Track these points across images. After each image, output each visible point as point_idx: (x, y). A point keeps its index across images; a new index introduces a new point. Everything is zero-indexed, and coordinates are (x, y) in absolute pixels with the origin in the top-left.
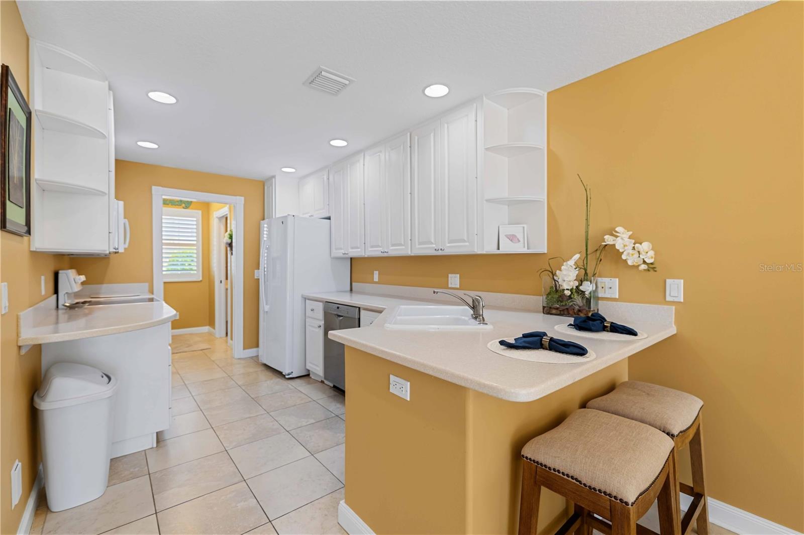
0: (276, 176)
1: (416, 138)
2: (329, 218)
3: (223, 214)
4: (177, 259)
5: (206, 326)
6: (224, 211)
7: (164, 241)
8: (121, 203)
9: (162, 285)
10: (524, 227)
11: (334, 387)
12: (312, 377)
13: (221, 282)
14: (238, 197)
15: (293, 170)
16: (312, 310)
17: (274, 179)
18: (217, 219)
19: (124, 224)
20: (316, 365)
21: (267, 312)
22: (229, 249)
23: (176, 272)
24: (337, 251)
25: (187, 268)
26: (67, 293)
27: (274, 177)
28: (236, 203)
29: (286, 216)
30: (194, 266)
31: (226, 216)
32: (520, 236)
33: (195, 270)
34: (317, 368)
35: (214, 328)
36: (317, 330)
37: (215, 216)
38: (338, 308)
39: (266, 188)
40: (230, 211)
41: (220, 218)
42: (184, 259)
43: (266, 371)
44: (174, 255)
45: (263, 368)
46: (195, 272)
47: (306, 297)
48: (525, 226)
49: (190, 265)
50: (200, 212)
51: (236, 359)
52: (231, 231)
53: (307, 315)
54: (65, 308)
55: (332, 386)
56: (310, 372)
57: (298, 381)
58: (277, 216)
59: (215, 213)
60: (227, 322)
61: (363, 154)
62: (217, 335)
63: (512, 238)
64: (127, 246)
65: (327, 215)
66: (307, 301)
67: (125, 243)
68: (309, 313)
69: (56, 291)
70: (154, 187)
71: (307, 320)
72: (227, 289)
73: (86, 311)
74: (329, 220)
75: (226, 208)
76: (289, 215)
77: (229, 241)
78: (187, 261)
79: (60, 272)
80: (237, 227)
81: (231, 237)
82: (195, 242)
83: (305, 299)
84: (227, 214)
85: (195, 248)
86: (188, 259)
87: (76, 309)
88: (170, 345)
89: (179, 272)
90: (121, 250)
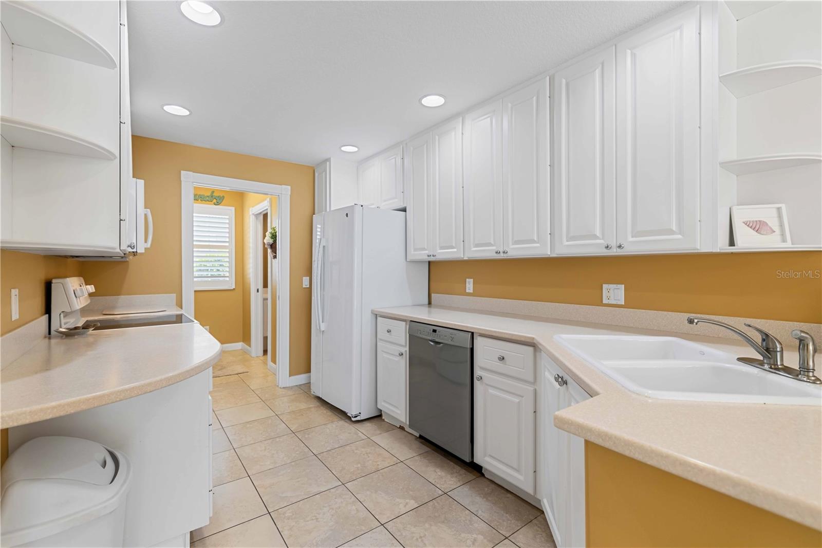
0: (332, 159)
1: (564, 81)
2: (404, 210)
3: (261, 211)
4: (205, 264)
5: (240, 342)
6: (264, 205)
7: (195, 243)
8: (141, 183)
9: (192, 295)
10: (779, 209)
11: (421, 437)
12: (386, 420)
13: (258, 291)
14: (284, 186)
15: (355, 149)
16: (389, 331)
17: (328, 163)
18: (254, 217)
19: (146, 215)
20: (395, 406)
21: (323, 331)
22: (269, 251)
23: (206, 279)
24: (416, 253)
25: (216, 274)
26: (63, 312)
27: (328, 160)
28: (281, 194)
29: (353, 206)
30: (226, 271)
31: (265, 212)
32: (773, 223)
33: (228, 277)
34: (398, 412)
35: (250, 346)
36: (397, 359)
37: (251, 213)
38: (434, 331)
39: (316, 175)
40: (271, 206)
41: (257, 216)
42: (211, 264)
43: (322, 407)
44: (204, 259)
45: (317, 403)
46: (228, 279)
47: (377, 313)
48: (783, 206)
49: (218, 270)
50: (233, 209)
51: (281, 388)
52: (274, 229)
53: (379, 336)
54: (59, 334)
55: (418, 436)
56: (382, 412)
57: (368, 425)
58: (332, 209)
59: (251, 209)
60: (265, 339)
61: (461, 118)
62: (253, 355)
63: (758, 227)
64: (149, 245)
65: (401, 206)
66: (379, 319)
67: (146, 242)
68: (382, 334)
69: (48, 310)
70: (183, 172)
71: (378, 344)
72: (265, 299)
73: (91, 339)
74: (403, 213)
75: (266, 202)
76: (355, 204)
77: (271, 241)
78: (215, 266)
79: (54, 281)
80: (281, 224)
81: (274, 236)
82: (227, 244)
83: (376, 316)
84: (267, 209)
85: (228, 250)
86: (216, 264)
87: (76, 337)
88: (210, 393)
89: (210, 279)
90: (141, 250)
